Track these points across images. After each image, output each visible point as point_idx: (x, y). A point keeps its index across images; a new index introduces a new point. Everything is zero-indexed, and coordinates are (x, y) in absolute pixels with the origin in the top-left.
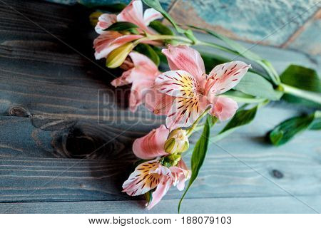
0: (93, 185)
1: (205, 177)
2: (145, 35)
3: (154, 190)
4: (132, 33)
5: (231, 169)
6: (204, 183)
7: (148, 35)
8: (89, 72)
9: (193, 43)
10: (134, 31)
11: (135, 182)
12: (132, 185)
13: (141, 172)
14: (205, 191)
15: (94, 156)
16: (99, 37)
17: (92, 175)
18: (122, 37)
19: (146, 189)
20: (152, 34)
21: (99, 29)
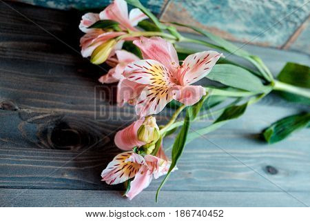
0: (75, 175)
1: (193, 171)
2: (127, 32)
3: (133, 179)
4: (115, 31)
5: (221, 164)
6: (191, 177)
7: (130, 32)
8: (80, 70)
9: (177, 40)
10: (117, 28)
11: (114, 171)
12: (110, 174)
13: (119, 162)
14: (191, 185)
15: (79, 148)
16: (85, 36)
17: (75, 165)
18: (105, 34)
19: (125, 179)
20: (134, 31)
21: (83, 27)
